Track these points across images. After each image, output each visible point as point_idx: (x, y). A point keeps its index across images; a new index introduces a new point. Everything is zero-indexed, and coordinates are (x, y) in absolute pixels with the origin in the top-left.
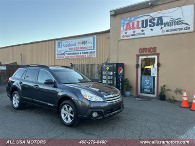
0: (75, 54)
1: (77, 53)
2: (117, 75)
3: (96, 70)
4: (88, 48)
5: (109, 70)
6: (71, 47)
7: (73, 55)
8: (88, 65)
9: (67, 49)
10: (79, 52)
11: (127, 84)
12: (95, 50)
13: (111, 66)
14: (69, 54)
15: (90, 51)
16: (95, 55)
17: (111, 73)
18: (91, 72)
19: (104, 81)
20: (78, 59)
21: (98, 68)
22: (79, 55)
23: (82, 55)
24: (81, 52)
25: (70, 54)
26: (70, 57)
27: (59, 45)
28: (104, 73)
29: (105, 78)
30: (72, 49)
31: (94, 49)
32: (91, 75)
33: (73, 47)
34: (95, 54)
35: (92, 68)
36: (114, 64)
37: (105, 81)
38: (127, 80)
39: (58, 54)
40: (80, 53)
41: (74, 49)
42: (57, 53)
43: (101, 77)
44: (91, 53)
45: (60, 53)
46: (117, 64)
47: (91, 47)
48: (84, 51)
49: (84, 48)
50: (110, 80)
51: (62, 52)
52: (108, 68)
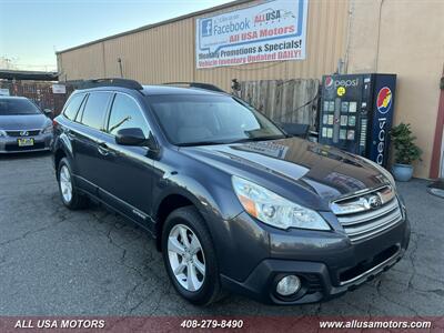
0: (246, 51)
1: (250, 50)
2: (371, 114)
3: (303, 97)
4: (281, 30)
5: (347, 98)
6: (235, 33)
7: (240, 56)
8: (279, 83)
9: (225, 37)
10: (257, 45)
11: (401, 142)
12: (303, 37)
13: (355, 83)
14: (229, 53)
15: (289, 40)
16: (303, 53)
17: (353, 107)
18: (289, 102)
19: (327, 133)
20: (254, 65)
21: (310, 90)
22: (257, 53)
23: (263, 53)
24: (262, 44)
25: (233, 53)
26: (232, 61)
27: (205, 31)
28: (327, 106)
29: (331, 123)
30: (237, 37)
31: (299, 34)
32: (289, 114)
33: (240, 32)
34: (303, 48)
35: (291, 92)
36: (364, 76)
37: (330, 130)
38: (403, 130)
39: (201, 56)
40: (260, 50)
41: (244, 37)
42: (198, 52)
43: (318, 119)
44: (290, 45)
45: (207, 52)
46: (375, 77)
47: (291, 28)
48: (270, 43)
49: (271, 32)
50: (348, 128)
51: (213, 50)
52: (341, 91)
